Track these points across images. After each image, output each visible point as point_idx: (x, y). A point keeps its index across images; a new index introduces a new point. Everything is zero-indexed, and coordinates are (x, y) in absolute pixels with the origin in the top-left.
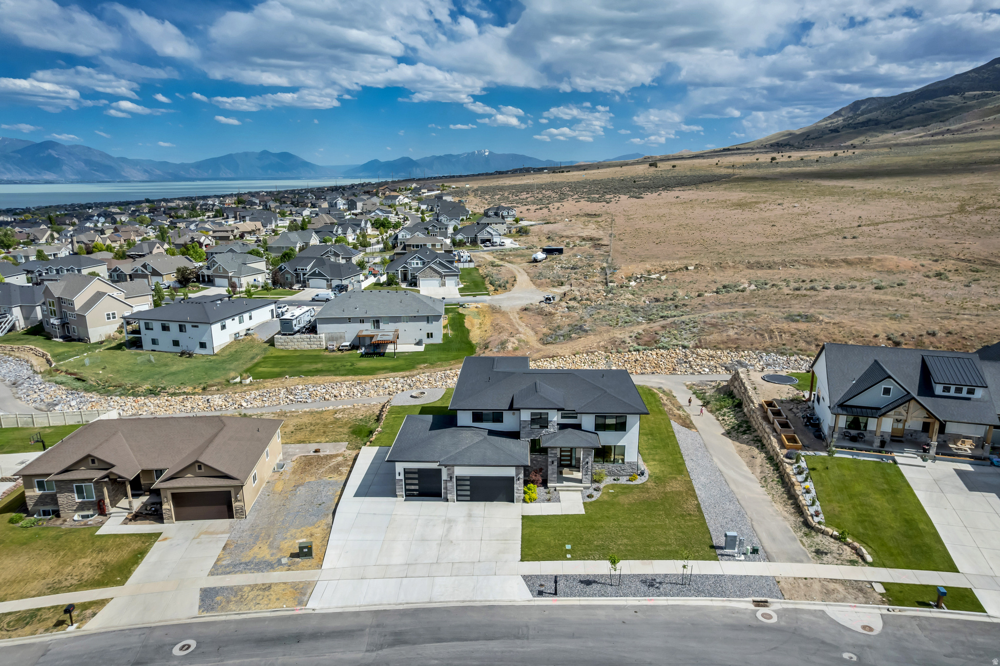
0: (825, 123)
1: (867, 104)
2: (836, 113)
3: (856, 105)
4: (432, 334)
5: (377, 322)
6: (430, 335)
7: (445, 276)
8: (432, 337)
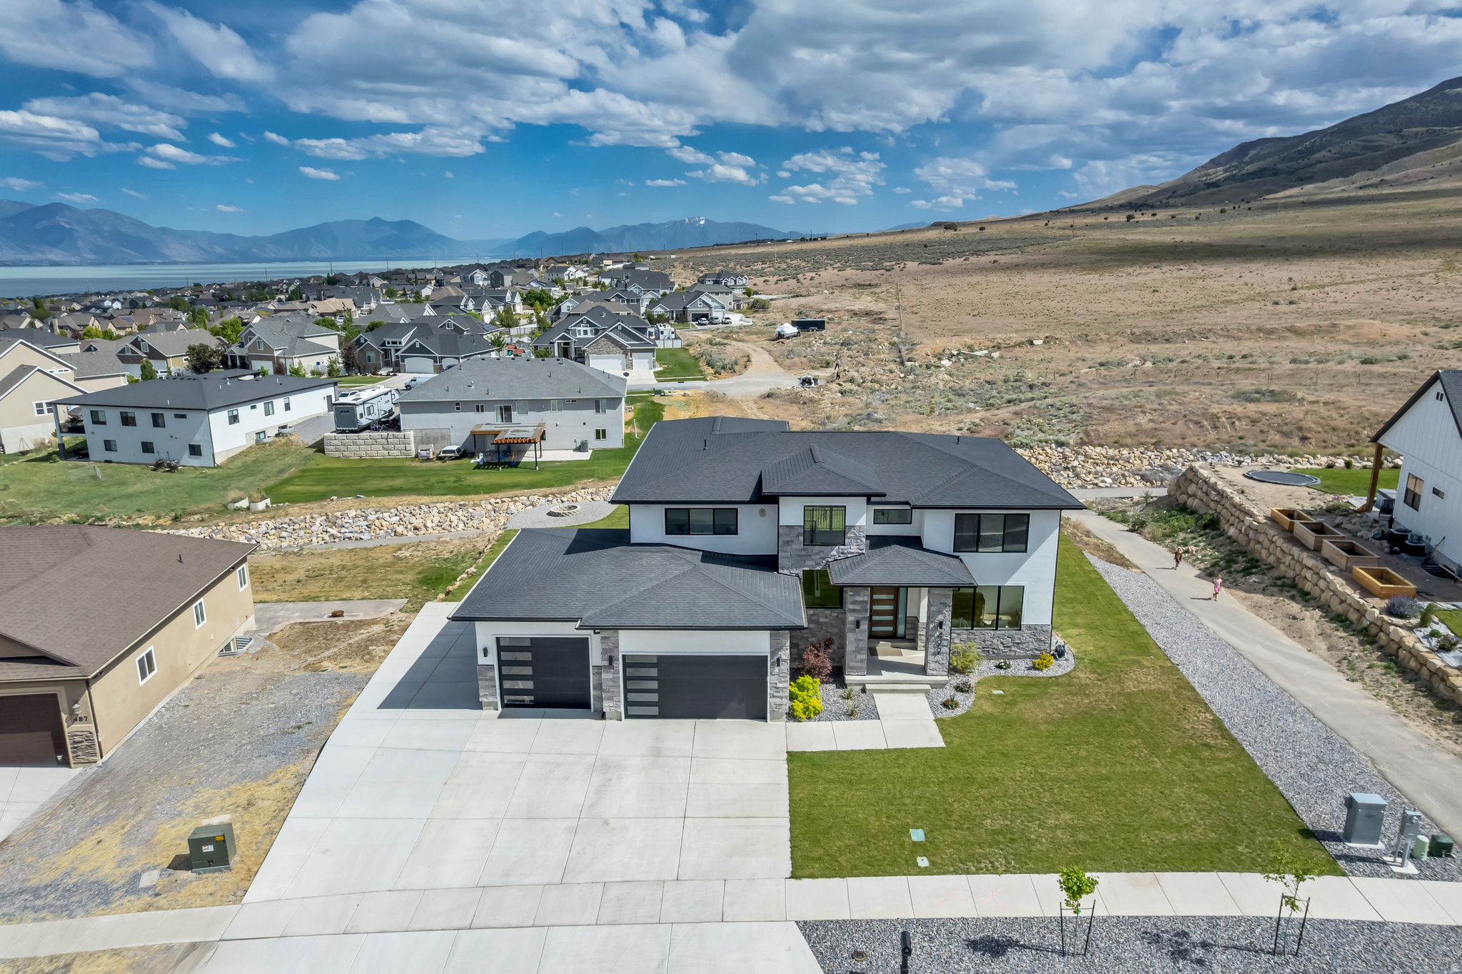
0: (1198, 174)
1: (1258, 149)
2: (1212, 161)
3: (1244, 148)
4: (604, 431)
5: (506, 411)
6: (601, 434)
7: (632, 351)
8: (604, 436)
